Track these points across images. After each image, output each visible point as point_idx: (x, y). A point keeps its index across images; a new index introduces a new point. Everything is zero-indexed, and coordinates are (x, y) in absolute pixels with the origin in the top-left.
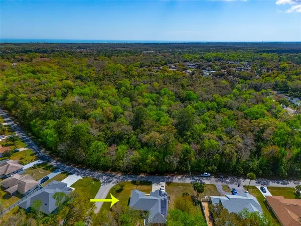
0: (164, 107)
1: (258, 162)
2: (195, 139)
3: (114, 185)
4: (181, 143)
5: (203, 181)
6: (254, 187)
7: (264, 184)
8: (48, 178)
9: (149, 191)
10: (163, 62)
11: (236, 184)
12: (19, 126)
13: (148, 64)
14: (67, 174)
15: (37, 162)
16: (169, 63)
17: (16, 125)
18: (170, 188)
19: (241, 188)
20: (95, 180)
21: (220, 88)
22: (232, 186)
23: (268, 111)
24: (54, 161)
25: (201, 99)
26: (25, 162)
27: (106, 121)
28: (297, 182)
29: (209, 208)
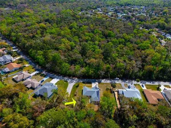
0: (97, 42)
1: (142, 73)
2: (112, 61)
3: (74, 84)
4: (106, 64)
5: (116, 82)
6: (139, 85)
7: (144, 83)
8: (44, 80)
9: (91, 87)
10: (95, 7)
11: (131, 83)
12: (22, 52)
13: (85, 9)
14: (52, 78)
15: (36, 72)
16: (98, 7)
17: (20, 51)
18: (100, 85)
19: (133, 85)
20: (65, 81)
21: (127, 29)
22: (129, 84)
23: (151, 44)
24: (44, 72)
25: (116, 36)
26: (30, 72)
27: (67, 50)
28: (159, 82)
29: (118, 94)
